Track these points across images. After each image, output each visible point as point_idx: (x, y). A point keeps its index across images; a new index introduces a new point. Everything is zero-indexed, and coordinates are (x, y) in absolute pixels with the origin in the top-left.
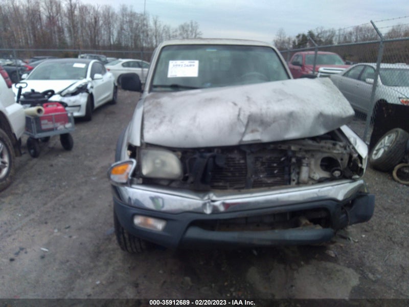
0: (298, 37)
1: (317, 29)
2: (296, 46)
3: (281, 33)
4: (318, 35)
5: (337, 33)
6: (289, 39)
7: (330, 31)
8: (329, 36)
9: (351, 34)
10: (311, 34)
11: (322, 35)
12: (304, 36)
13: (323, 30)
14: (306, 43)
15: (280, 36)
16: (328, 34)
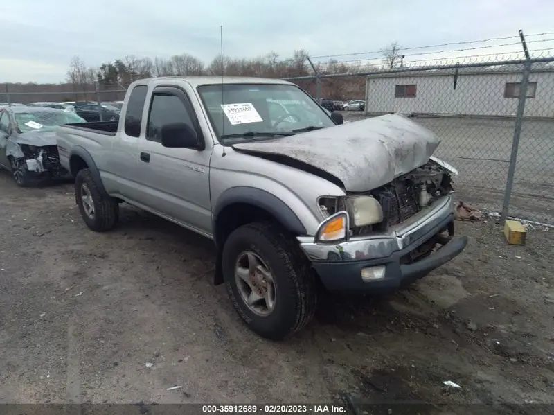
0: (103, 67)
1: (127, 58)
2: (103, 80)
3: (76, 62)
4: (130, 66)
5: (154, 64)
6: (91, 70)
7: (144, 60)
8: (144, 67)
9: (171, 65)
10: (119, 64)
11: (135, 65)
12: (110, 66)
13: (135, 60)
14: (116, 76)
15: (76, 66)
16: (142, 64)
